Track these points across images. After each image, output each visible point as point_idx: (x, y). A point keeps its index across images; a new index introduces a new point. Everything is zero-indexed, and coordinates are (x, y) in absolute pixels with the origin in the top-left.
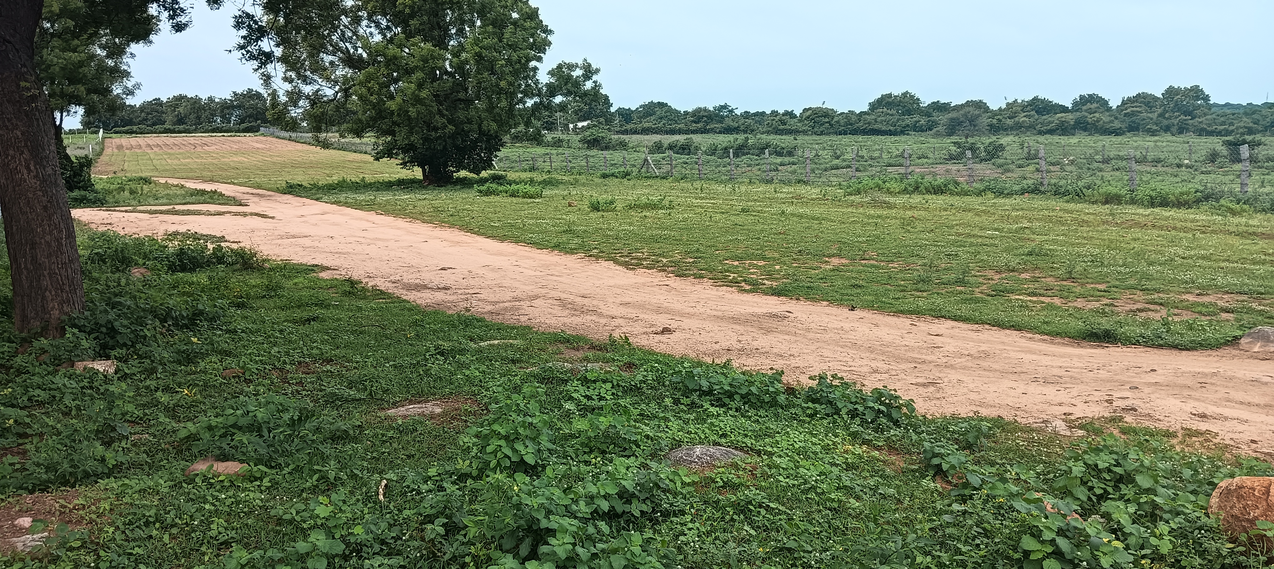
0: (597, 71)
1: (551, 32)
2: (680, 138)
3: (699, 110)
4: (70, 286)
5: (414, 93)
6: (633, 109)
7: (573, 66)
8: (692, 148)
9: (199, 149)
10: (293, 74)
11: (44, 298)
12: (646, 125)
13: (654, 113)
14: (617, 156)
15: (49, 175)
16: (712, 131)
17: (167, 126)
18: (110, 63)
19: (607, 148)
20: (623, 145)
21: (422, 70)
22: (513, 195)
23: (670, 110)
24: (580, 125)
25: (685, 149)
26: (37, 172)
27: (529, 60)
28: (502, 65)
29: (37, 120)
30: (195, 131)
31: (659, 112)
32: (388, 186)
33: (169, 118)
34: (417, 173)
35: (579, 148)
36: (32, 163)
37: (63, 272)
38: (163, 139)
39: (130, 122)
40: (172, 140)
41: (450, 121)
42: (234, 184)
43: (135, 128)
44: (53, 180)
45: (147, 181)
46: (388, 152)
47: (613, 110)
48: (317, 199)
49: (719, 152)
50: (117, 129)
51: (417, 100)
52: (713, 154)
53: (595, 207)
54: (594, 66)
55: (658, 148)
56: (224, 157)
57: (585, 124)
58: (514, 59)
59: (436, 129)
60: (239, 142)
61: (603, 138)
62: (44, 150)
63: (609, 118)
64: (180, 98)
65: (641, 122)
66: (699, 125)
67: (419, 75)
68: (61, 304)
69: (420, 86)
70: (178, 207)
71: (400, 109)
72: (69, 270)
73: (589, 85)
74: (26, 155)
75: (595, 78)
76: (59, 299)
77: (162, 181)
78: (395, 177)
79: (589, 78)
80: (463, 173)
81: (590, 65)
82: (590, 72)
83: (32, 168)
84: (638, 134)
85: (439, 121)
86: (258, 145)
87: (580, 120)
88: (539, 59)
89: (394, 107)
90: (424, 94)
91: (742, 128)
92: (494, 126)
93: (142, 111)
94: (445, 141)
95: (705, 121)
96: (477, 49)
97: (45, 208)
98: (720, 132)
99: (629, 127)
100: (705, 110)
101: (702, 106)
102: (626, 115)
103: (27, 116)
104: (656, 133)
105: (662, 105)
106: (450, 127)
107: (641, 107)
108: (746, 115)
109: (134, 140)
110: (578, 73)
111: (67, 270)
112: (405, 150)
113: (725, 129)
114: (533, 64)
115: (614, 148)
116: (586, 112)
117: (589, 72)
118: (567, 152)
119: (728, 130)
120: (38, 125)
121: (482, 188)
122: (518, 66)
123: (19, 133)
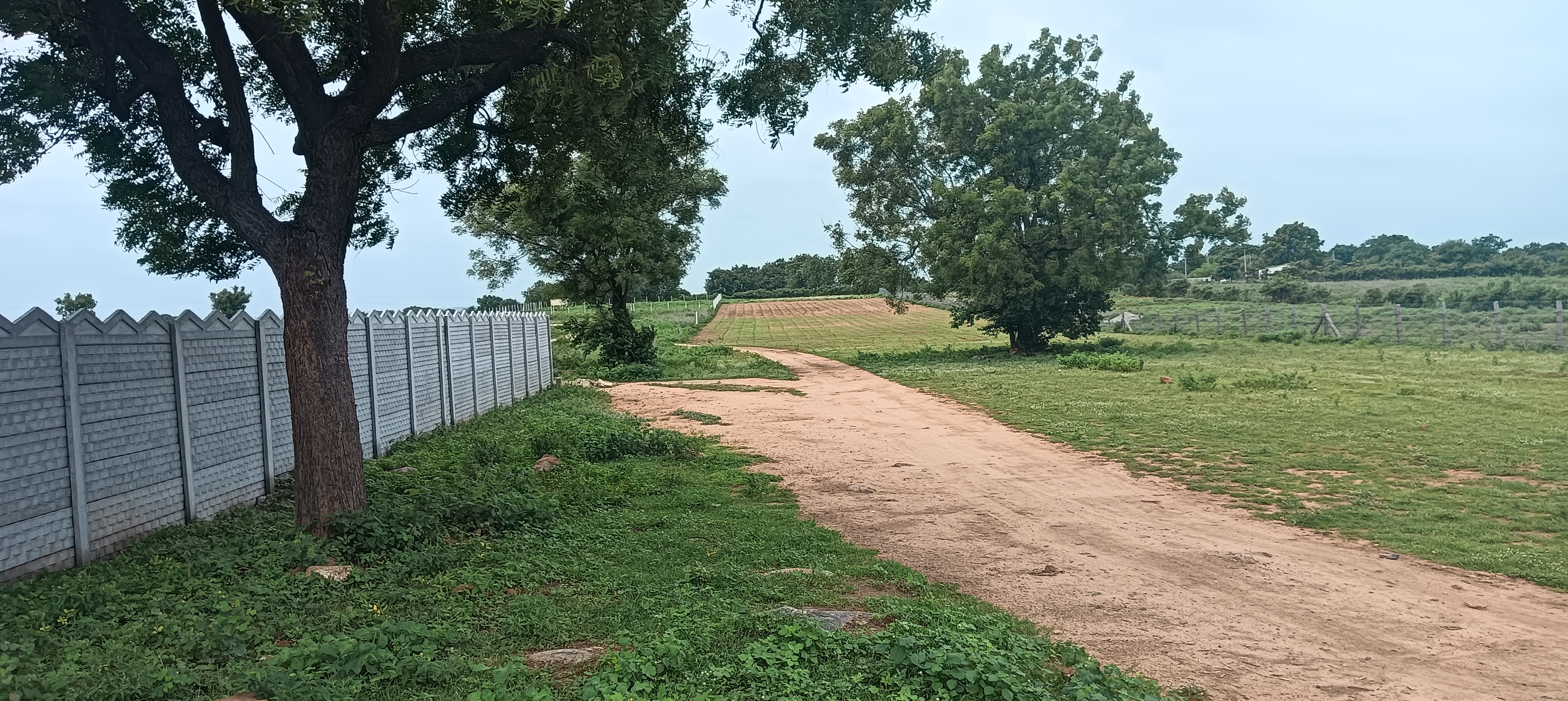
0: (1242, 202)
1: (1178, 156)
2: (1410, 285)
3: (1451, 245)
4: (344, 482)
5: (991, 244)
6: (1358, 246)
7: (1206, 198)
8: (1424, 299)
9: (809, 314)
10: (869, 231)
11: (315, 493)
12: (1370, 267)
13: (1388, 251)
14: (1311, 311)
15: (330, 367)
16: (1472, 272)
17: (786, 289)
18: (682, 227)
19: (1299, 300)
20: (1322, 296)
21: (1002, 217)
22: (1103, 367)
23: (1414, 246)
24: (1272, 270)
25: (1413, 299)
26: (318, 363)
27: (1140, 195)
28: (1103, 204)
29: (325, 308)
30: (814, 294)
31: (1394, 248)
32: (968, 356)
33: (790, 280)
34: (1003, 339)
35: (1261, 301)
36: (315, 353)
37: (336, 467)
38: (781, 303)
39: (752, 286)
40: (786, 304)
41: (1037, 276)
42: (816, 354)
43: (755, 292)
44: (334, 371)
45: (726, 351)
46: (965, 317)
47: (1325, 248)
48: (875, 373)
49: (1464, 304)
50: (739, 294)
51: (997, 253)
52: (1456, 306)
53: (1189, 385)
54: (1238, 196)
55: (1374, 298)
56: (828, 322)
57: (1279, 268)
58: (1121, 193)
59: (1018, 286)
60: (854, 305)
61: (1294, 286)
62: (329, 339)
63: (1318, 259)
64: (803, 258)
65: (1362, 264)
66: (1452, 265)
67: (999, 223)
68: (332, 500)
69: (1000, 236)
70: (724, 382)
71: (976, 266)
72: (344, 466)
73: (1231, 221)
74: (310, 345)
75: (1239, 211)
76: (330, 495)
77: (743, 350)
78: (977, 345)
79: (1232, 212)
80: (1060, 338)
81: (1231, 195)
82: (1233, 204)
83: (314, 358)
84: (1358, 279)
85: (1021, 276)
86: (871, 308)
87: (1274, 264)
88: (1158, 191)
89: (969, 264)
90: (1004, 245)
91: (1519, 267)
92: (1095, 281)
93: (765, 274)
94: (1033, 300)
95: (1460, 260)
96: (1070, 184)
97: (322, 400)
98: (1484, 274)
99: (1344, 270)
100: (1460, 244)
101: (1456, 238)
102: (1344, 253)
103: (315, 304)
104: (1385, 277)
105: (1398, 239)
106: (1037, 283)
107: (1368, 242)
108: (1534, 248)
109: (754, 305)
110: (1214, 207)
111: (340, 465)
112: (987, 311)
113: (1492, 269)
114: (1151, 199)
115: (1310, 300)
116: (1283, 253)
117: (1231, 203)
118: (1244, 306)
119: (1497, 271)
120: (326, 314)
121: (1066, 358)
122: (1125, 202)
123: (305, 323)
